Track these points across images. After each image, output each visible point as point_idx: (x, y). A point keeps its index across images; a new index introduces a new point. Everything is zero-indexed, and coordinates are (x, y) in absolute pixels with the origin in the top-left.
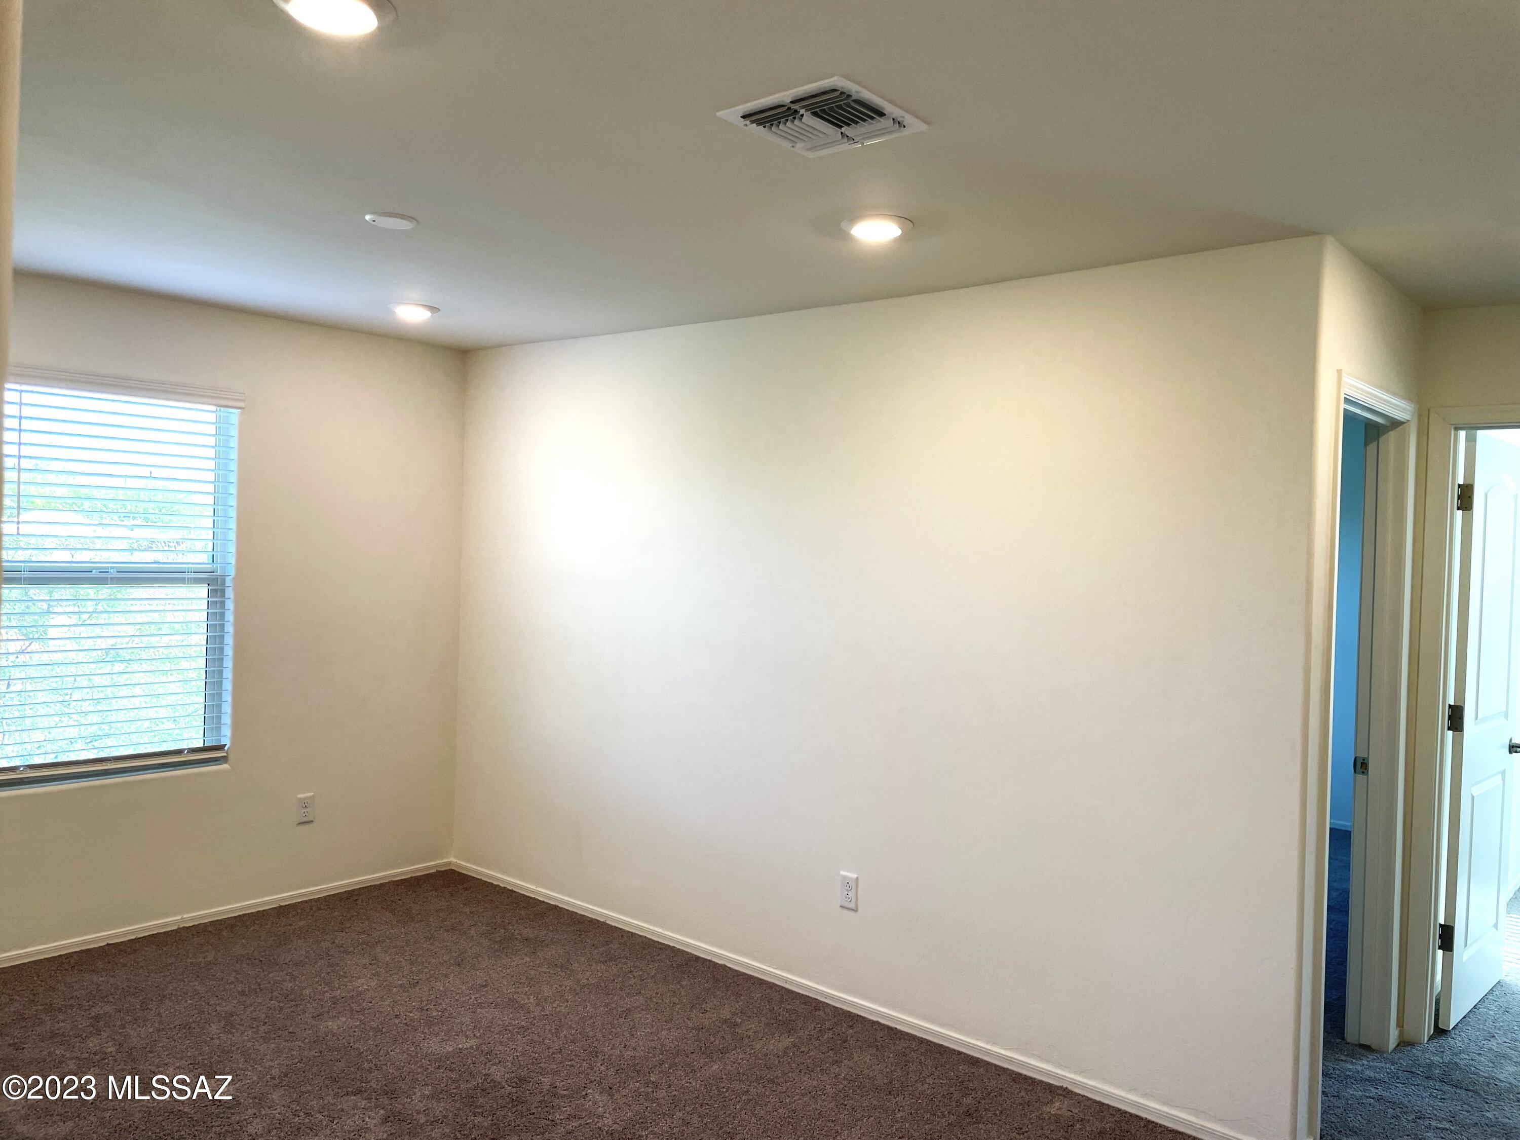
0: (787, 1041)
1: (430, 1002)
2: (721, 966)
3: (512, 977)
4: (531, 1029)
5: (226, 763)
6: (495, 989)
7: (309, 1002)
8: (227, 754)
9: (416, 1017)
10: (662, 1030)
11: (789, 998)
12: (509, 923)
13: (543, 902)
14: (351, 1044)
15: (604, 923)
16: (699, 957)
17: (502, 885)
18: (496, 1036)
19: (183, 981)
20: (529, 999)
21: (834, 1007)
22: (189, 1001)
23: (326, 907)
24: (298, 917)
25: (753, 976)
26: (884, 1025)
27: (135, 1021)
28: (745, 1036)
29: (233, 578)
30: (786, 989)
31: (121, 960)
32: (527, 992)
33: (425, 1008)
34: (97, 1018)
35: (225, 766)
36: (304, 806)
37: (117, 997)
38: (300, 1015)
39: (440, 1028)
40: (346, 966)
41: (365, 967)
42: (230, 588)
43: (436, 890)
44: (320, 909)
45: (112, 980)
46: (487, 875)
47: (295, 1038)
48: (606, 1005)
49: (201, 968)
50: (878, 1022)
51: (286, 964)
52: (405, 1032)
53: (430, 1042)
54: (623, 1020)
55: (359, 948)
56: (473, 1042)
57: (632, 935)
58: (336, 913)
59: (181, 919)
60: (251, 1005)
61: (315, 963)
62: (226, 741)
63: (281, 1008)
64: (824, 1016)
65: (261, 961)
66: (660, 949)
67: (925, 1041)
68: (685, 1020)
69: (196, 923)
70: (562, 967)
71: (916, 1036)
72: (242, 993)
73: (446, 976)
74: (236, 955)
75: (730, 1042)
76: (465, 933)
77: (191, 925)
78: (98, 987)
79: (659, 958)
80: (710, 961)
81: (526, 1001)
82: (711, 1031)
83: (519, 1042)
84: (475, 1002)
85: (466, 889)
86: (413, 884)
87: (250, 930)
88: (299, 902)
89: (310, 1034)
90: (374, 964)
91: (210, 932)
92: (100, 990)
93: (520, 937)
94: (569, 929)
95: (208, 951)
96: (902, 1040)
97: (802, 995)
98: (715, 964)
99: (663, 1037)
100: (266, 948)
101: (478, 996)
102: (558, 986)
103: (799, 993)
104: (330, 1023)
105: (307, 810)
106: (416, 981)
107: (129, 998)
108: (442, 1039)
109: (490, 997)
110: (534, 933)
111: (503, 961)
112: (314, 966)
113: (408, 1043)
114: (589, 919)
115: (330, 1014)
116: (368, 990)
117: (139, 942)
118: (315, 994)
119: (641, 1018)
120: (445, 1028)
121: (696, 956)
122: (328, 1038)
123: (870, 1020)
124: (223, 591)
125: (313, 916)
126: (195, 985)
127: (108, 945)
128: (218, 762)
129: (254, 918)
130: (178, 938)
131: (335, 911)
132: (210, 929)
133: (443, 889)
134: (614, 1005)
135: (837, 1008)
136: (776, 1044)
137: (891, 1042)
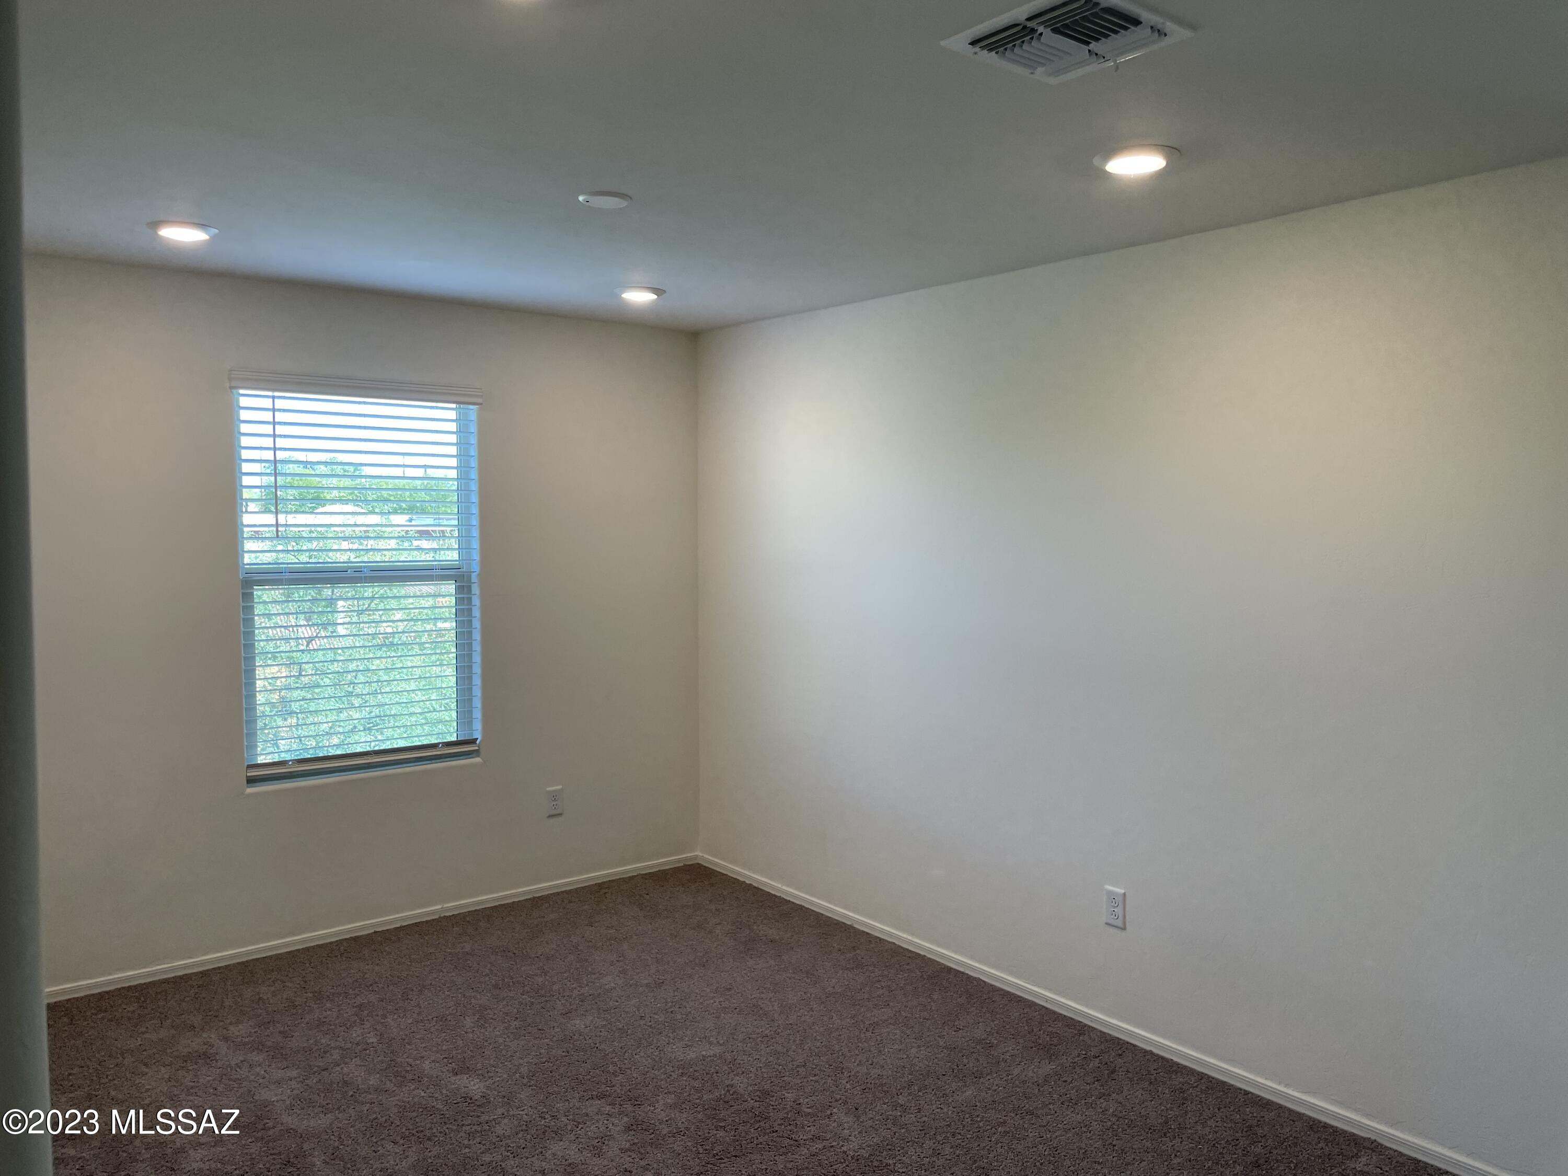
0: (1047, 1068)
1: (674, 1004)
2: (975, 979)
3: (757, 981)
4: (776, 1037)
5: (478, 756)
6: (738, 993)
7: (558, 998)
8: (479, 747)
9: (660, 1020)
10: (912, 1047)
11: (1050, 1019)
12: (755, 923)
13: (789, 901)
14: (597, 1045)
15: (851, 927)
16: (951, 968)
17: (748, 882)
18: (739, 1045)
19: (442, 971)
20: (773, 1006)
21: (1101, 1031)
22: (446, 993)
23: (577, 900)
24: (550, 909)
25: (1010, 992)
26: (1158, 1055)
27: (395, 1012)
28: (1001, 1060)
29: (478, 575)
30: (1047, 1008)
31: (386, 948)
32: (771, 999)
33: (670, 1010)
34: (361, 1007)
35: (477, 760)
36: (553, 799)
37: (381, 986)
38: (549, 1011)
39: (684, 1033)
40: (594, 962)
41: (612, 963)
42: (476, 584)
43: (683, 885)
44: (570, 902)
45: (377, 968)
46: (733, 871)
47: (544, 1036)
48: (853, 1018)
49: (459, 959)
50: (1151, 1053)
51: (538, 957)
52: (649, 1035)
53: (674, 1047)
54: (869, 1034)
55: (608, 943)
56: (717, 1050)
57: (880, 940)
58: (586, 906)
59: (442, 908)
60: (504, 999)
61: (565, 957)
62: (478, 735)
63: (532, 1003)
64: (1089, 1042)
65: (514, 953)
66: (909, 957)
67: (1206, 1077)
68: (937, 1038)
69: (455, 913)
70: (807, 972)
71: (1195, 1070)
72: (496, 986)
73: (690, 976)
74: (492, 946)
75: (984, 1065)
76: (710, 932)
77: (451, 914)
78: (364, 976)
79: (908, 967)
80: (963, 973)
81: (770, 1008)
82: (964, 1051)
83: (763, 1052)
84: (719, 1006)
85: (712, 885)
86: (660, 877)
87: (505, 921)
88: (551, 894)
89: (559, 1032)
90: (620, 961)
91: (468, 922)
92: (366, 978)
93: (764, 938)
94: (815, 932)
95: (465, 942)
96: (1179, 1074)
97: (1065, 1016)
98: (969, 977)
99: (913, 1056)
100: (519, 940)
101: (721, 1000)
102: (803, 994)
103: (1061, 1014)
104: (578, 1022)
105: (556, 803)
106: (662, 981)
107: (391, 987)
108: (686, 1044)
109: (734, 1001)
110: (779, 934)
111: (748, 963)
112: (564, 961)
113: (652, 1047)
114: (835, 922)
115: (579, 1012)
116: (615, 988)
117: (403, 930)
118: (564, 990)
119: (889, 1033)
120: (688, 1032)
121: (948, 966)
122: (575, 1037)
123: (1143, 1049)
124: (469, 588)
125: (564, 908)
126: (453, 976)
127: (375, 932)
128: (471, 756)
129: (509, 909)
130: (438, 928)
131: (585, 905)
132: (468, 919)
133: (690, 884)
134: (860, 1018)
135: (1104, 1033)
136: (1035, 1070)
137: (1166, 1075)
